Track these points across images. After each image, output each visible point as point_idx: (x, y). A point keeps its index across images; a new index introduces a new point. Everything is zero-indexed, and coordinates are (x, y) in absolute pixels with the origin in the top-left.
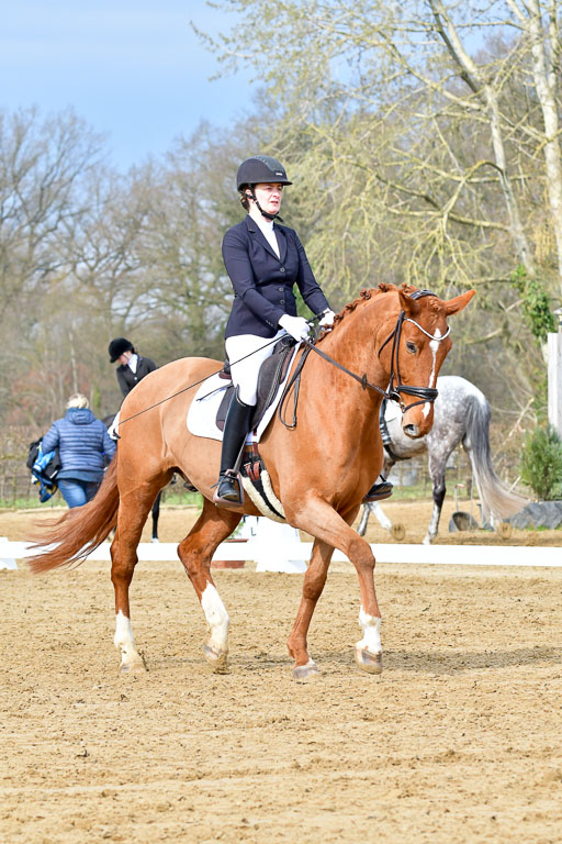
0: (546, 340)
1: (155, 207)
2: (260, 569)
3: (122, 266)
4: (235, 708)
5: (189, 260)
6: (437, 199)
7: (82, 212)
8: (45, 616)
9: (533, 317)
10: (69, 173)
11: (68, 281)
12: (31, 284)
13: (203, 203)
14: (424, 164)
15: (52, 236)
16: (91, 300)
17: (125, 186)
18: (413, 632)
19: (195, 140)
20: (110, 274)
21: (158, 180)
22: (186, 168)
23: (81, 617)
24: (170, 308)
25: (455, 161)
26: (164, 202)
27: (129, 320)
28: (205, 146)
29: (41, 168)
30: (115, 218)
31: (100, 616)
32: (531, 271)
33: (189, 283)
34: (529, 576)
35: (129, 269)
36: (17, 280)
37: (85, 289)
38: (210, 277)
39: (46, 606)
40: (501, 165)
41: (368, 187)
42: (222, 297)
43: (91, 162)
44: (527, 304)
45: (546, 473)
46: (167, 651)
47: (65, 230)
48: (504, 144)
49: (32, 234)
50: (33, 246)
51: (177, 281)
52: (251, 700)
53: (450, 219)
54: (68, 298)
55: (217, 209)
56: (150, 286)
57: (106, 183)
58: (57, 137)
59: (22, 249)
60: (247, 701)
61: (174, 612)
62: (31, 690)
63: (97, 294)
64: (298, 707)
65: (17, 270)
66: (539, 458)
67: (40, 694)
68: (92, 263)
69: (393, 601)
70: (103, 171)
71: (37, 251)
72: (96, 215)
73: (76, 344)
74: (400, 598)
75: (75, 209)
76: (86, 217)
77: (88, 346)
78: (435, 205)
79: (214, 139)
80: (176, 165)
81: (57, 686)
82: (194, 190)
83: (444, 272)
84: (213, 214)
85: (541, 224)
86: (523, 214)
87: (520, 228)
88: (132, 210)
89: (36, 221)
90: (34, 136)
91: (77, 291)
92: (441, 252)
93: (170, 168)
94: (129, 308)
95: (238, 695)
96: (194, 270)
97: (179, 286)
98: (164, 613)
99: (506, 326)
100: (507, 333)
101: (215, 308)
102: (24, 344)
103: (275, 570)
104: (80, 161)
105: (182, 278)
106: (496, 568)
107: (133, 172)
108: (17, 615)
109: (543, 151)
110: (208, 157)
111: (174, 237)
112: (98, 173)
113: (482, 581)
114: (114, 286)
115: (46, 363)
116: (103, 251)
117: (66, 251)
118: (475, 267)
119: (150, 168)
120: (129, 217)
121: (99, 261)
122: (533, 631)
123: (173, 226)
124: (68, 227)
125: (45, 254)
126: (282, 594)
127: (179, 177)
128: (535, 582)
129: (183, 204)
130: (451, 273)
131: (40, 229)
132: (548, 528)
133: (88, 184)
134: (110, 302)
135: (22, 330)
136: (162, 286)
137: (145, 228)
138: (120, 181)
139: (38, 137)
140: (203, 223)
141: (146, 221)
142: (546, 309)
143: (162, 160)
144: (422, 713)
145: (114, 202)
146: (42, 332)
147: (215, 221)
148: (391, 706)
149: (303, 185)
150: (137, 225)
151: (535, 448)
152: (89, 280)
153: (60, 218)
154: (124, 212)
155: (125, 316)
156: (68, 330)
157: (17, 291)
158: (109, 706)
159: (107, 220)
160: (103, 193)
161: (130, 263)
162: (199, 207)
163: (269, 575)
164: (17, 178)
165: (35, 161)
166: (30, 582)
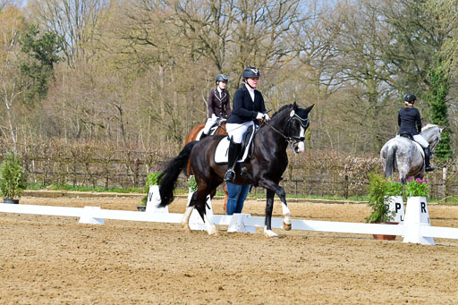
1: (350, 18)
2: (406, 241)
3: (328, 54)
5: (369, 52)
7: (304, 19)
8: (272, 262)
11: (294, 61)
12: (271, 63)
13: (379, 18)
15: (285, 34)
16: (307, 74)
17: (332, 5)
20: (320, 58)
23: (294, 264)
24: (356, 81)
26: (355, 15)
30: (324, 24)
31: (305, 264)
33: (369, 66)
35: (332, 55)
36: (263, 60)
37: (305, 67)
38: (381, 63)
39: (273, 256)
42: (388, 76)
46: (347, 287)
47: (294, 30)
49: (274, 32)
50: (273, 39)
51: (361, 64)
54: (293, 72)
55: (388, 22)
56: (344, 67)
59: (266, 41)
61: (350, 264)
63: (311, 70)
65: (263, 54)
68: (309, 51)
71: (275, 42)
72: (313, 22)
75: (300, 18)
76: (307, 22)
82: (374, 9)
84: (386, 24)
88: (336, 20)
89: (276, 24)
91: (299, 67)
94: (330, 80)
96: (372, 58)
97: (362, 68)
98: (345, 264)
101: (384, 82)
103: (415, 241)
105: (364, 63)
108: (255, 260)
111: (360, 38)
114: (322, 66)
116: (316, 44)
117: (293, 43)
120: (333, 24)
121: (313, 50)
123: (360, 31)
124: (296, 28)
125: (281, 44)
126: (418, 257)
129: (367, 18)
131: (278, 29)
134: (319, 75)
135: (264, 90)
136: (352, 67)
137: (343, 31)
140: (378, 30)
141: (344, 27)
145: (324, 15)
146: (276, 92)
147: (387, 29)
149: (443, 8)
150: (338, 29)
152: (307, 62)
153: (292, 23)
154: (331, 21)
155: (328, 85)
156: (293, 92)
157: (262, 66)
159: (320, 26)
160: (318, 8)
161: (333, 53)
162: (377, 20)
163: (411, 245)
166: (264, 242)
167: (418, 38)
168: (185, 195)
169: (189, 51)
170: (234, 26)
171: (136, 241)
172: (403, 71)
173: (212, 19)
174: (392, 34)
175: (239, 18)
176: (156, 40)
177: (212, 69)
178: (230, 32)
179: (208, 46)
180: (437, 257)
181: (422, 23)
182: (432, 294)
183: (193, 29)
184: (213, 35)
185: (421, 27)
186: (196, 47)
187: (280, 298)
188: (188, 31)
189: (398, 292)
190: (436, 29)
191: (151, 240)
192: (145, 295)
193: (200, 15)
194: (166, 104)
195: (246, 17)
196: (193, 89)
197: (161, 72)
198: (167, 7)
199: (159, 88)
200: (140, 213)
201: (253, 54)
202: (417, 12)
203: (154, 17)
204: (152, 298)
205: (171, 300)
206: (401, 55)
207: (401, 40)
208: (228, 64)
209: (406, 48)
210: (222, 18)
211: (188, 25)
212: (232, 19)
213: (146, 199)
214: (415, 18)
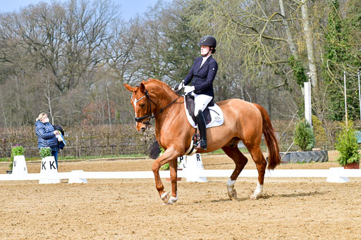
0: (303, 86)
1: (141, 35)
2: (188, 181)
3: (127, 60)
4: (180, 236)
5: (155, 57)
6: (257, 29)
7: (110, 38)
8: (100, 201)
9: (298, 77)
10: (105, 22)
11: (105, 66)
12: (90, 68)
13: (160, 33)
14: (251, 14)
15: (98, 48)
16: (115, 74)
17: (128, 27)
18: (252, 205)
19: (156, 7)
20: (122, 63)
21: (141, 23)
22: (153, 19)
23: (115, 201)
24: (147, 77)
25: (264, 13)
26: (144, 33)
27: (130, 82)
28: (160, 10)
29: (93, 20)
30: (124, 40)
31: (122, 201)
32: (296, 58)
33: (155, 66)
34: (299, 181)
35: (130, 61)
36: (84, 67)
37: (112, 70)
38: (163, 64)
39: (100, 197)
40: (283, 14)
41: (228, 25)
42: (168, 72)
43: (113, 17)
44: (295, 71)
45: (305, 140)
46: (151, 214)
47: (103, 45)
48: (284, 6)
49: (90, 47)
50: (90, 52)
51: (150, 65)
52: (186, 232)
53: (262, 37)
54: (105, 73)
55: (166, 36)
56: (139, 68)
57: (120, 26)
58: (99, 7)
59: (86, 54)
60: (184, 233)
61: (153, 198)
62: (95, 230)
63: (117, 71)
64: (206, 235)
65: (84, 62)
66: (302, 134)
67: (99, 232)
68: (115, 59)
69: (243, 192)
70: (119, 21)
71: (92, 54)
72: (116, 39)
73: (108, 92)
74: (246, 191)
75: (107, 37)
76: (112, 40)
77: (114, 93)
78: (256, 31)
79: (164, 7)
80: (149, 18)
81: (106, 228)
82: (156, 28)
83: (261, 59)
84: (164, 38)
85: (300, 38)
86: (293, 35)
87: (291, 40)
88: (131, 37)
89: (91, 42)
90: (90, 7)
91: (109, 70)
92: (259, 51)
93: (146, 19)
94: (130, 77)
95: (181, 231)
96: (157, 60)
97: (151, 68)
98: (149, 199)
99: (286, 81)
100: (286, 84)
101: (166, 76)
102: (88, 93)
103: (194, 181)
104: (109, 17)
105: (152, 64)
106: (285, 178)
107: (131, 21)
108: (88, 201)
109: (300, 8)
110: (162, 14)
111: (148, 48)
112: (117, 21)
113: (280, 184)
114: (124, 68)
115: (97, 100)
116: (119, 54)
117: (104, 54)
118: (273, 56)
119: (138, 19)
120: (130, 39)
121: (117, 58)
122: (301, 203)
123: (148, 43)
124: (105, 44)
125: (95, 55)
126: (197, 191)
127: (150, 23)
128: (302, 184)
129: (152, 34)
130: (264, 59)
131: (93, 45)
132: (306, 162)
133: (112, 27)
134: (123, 74)
135: (87, 87)
136: (144, 68)
137: (137, 44)
138: (126, 25)
139: (92, 7)
140: (160, 41)
141: (137, 41)
142: (303, 73)
143: (143, 16)
144: (257, 236)
145: (123, 34)
146: (95, 88)
147: (165, 41)
148: (244, 234)
149: (202, 24)
150: (133, 43)
151: (300, 129)
152: (114, 66)
153: (101, 40)
154: (128, 37)
155: (129, 80)
156: (106, 86)
157: (84, 71)
158: (128, 236)
159: (121, 41)
160: (118, 29)
161: (131, 59)
162: (159, 35)
163: (192, 183)
164: (83, 25)
165: (90, 17)
166: (93, 188)
167: (187, 45)
168: (38, 161)
169: (34, 64)
170: (63, 45)
171: (7, 194)
172: (178, 68)
173: (48, 41)
174: (169, 44)
175: (66, 40)
176: (11, 58)
177: (50, 75)
178: (60, 49)
179: (46, 60)
180: (210, 190)
181: (188, 35)
182: (209, 215)
183: (36, 50)
184: (49, 52)
185: (188, 38)
186: (39, 61)
187: (107, 225)
188: (33, 51)
189: (185, 216)
190: (198, 38)
191: (17, 192)
192: (16, 229)
193: (40, 39)
194: (21, 101)
195: (71, 39)
196: (38, 89)
197: (16, 79)
198: (17, 36)
199: (16, 90)
200: (9, 175)
201: (77, 63)
202: (185, 28)
203: (9, 43)
204: (21, 231)
205: (34, 232)
206: (176, 57)
207: (175, 47)
208: (61, 71)
209: (179, 52)
210: (55, 40)
211: (32, 47)
212: (61, 41)
213: (12, 165)
214: (183, 32)
